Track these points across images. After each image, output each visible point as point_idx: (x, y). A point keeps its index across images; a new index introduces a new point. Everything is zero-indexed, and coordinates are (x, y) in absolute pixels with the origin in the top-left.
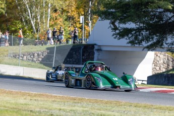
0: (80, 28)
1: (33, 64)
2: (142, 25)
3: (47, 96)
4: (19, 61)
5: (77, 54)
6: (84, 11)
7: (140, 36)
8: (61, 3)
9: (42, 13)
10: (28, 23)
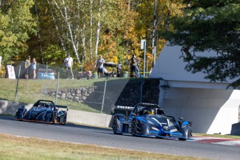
0: (140, 57)
1: (75, 104)
2: (226, 53)
3: (95, 149)
4: (56, 101)
5: (136, 92)
6: (146, 33)
7: (223, 68)
8: (115, 21)
9: (89, 35)
10: (69, 48)
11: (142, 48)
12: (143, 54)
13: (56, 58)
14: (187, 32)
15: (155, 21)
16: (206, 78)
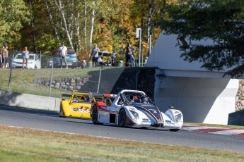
0: (135, 45)
2: (223, 41)
3: (90, 139)
4: (49, 90)
5: (131, 81)
6: (142, 21)
7: (219, 57)
8: (109, 9)
9: (83, 23)
10: (63, 37)
11: (137, 36)
12: (138, 42)
13: (49, 47)
14: (183, 21)
15: (151, 9)
16: (202, 67)
